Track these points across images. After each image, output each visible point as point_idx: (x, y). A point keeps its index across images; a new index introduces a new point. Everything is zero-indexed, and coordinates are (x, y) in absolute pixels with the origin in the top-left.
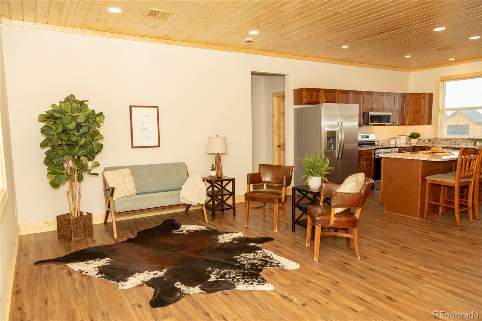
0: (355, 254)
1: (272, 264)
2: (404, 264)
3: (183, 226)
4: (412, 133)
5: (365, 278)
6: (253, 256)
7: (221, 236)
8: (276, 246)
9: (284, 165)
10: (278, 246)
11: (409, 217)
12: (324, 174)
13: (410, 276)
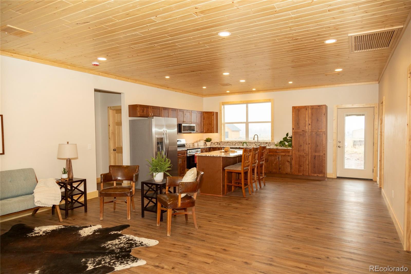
0: (194, 226)
1: (137, 245)
2: (225, 227)
3: (37, 229)
4: (207, 138)
5: (205, 240)
6: (117, 241)
7: (82, 231)
8: (134, 231)
9: (122, 165)
10: (135, 230)
11: (216, 195)
12: (166, 170)
13: (230, 233)
